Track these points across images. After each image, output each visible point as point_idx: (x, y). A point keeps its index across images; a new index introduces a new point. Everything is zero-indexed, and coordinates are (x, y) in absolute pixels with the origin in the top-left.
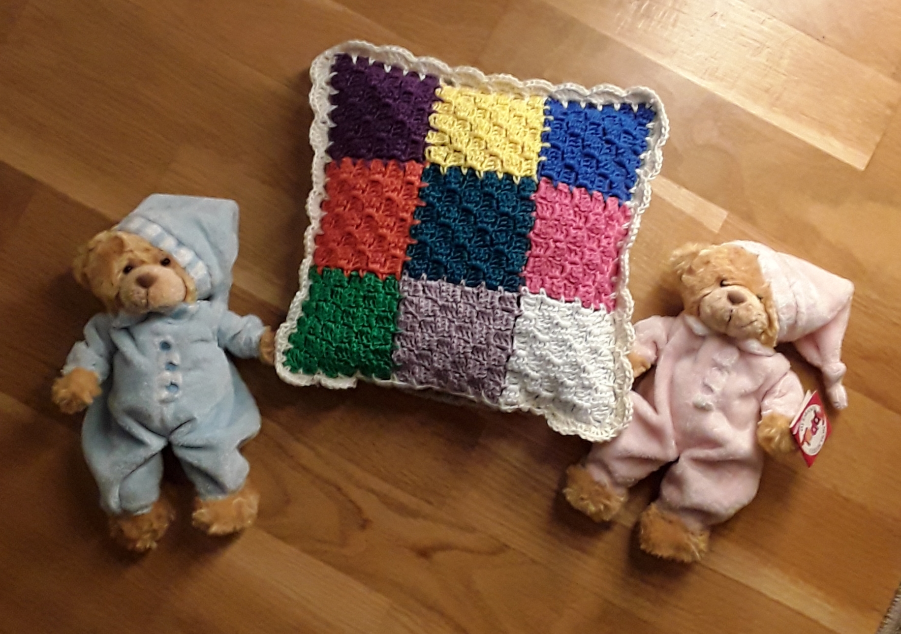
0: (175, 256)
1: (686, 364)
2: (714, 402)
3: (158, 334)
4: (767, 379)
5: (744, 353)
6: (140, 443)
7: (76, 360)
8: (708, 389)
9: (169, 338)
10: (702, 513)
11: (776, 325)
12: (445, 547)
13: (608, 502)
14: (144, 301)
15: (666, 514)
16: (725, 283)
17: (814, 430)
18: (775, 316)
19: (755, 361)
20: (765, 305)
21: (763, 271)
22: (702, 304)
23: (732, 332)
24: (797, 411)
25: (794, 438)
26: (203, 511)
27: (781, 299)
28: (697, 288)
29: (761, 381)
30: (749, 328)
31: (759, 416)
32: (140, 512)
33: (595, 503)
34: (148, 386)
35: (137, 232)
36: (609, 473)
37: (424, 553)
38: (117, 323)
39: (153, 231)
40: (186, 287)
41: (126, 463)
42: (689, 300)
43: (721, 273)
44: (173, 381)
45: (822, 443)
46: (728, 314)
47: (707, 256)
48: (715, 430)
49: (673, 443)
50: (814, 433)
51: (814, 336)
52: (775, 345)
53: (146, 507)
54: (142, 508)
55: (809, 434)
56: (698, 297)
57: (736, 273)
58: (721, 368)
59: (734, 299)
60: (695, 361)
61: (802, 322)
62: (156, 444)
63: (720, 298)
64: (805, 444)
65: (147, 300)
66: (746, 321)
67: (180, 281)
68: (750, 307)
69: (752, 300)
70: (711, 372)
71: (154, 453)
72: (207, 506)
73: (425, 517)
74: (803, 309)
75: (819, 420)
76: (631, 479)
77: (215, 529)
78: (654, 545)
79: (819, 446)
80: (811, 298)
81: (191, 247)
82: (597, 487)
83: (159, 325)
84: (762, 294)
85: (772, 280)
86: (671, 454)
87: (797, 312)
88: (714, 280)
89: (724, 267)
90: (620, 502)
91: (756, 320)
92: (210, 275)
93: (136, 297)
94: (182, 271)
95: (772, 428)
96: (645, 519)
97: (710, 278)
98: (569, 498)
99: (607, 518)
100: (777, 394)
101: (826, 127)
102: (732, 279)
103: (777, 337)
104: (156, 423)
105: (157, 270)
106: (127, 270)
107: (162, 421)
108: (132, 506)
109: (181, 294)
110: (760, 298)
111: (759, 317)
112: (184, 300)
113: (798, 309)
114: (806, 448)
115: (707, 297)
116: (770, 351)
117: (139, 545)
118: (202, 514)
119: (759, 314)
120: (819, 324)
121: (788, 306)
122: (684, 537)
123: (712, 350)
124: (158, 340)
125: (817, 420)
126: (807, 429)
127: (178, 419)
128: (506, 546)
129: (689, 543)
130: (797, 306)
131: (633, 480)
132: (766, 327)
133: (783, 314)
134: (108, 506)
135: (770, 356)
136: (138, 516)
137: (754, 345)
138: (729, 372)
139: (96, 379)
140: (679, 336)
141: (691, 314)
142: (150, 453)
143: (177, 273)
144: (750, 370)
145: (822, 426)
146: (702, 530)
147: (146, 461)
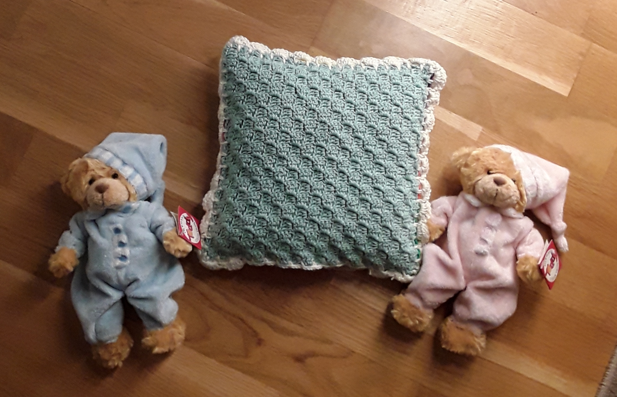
0: (120, 171)
1: (467, 226)
2: (488, 250)
3: (112, 223)
4: (520, 233)
5: (506, 217)
6: (105, 295)
7: (64, 243)
8: (485, 242)
9: (120, 226)
10: (482, 323)
11: (525, 198)
12: (313, 354)
13: (421, 319)
14: (101, 202)
15: (458, 324)
16: (491, 172)
17: (552, 265)
18: (524, 192)
19: (511, 222)
20: (518, 185)
21: (515, 163)
22: (476, 186)
23: (498, 204)
24: (541, 253)
25: (541, 271)
26: (148, 338)
27: (527, 181)
28: (472, 176)
29: (516, 235)
30: (509, 200)
31: (516, 258)
32: (109, 342)
33: (412, 320)
34: (108, 258)
35: (97, 158)
36: (421, 299)
37: (299, 359)
38: (87, 217)
39: (107, 156)
40: (129, 192)
41: (97, 309)
42: (466, 183)
43: (488, 166)
44: (123, 254)
45: (556, 274)
46: (495, 192)
47: (477, 155)
48: (490, 268)
49: (463, 278)
50: (552, 268)
51: (546, 206)
52: (524, 211)
53: (113, 338)
54: (110, 339)
55: (550, 268)
56: (474, 182)
57: (498, 166)
58: (491, 227)
59: (498, 182)
60: (474, 223)
61: (541, 196)
62: (116, 295)
63: (489, 182)
64: (548, 274)
65: (103, 201)
66: (507, 196)
67: (124, 188)
68: (509, 187)
69: (510, 182)
70: (484, 231)
71: (115, 302)
72: (151, 335)
73: (298, 335)
74: (541, 188)
75: (554, 259)
76: (435, 303)
77: (157, 350)
78: (451, 345)
79: (555, 275)
80: (545, 180)
81: (132, 166)
82: (413, 309)
83: (113, 217)
84: (516, 179)
85: (521, 169)
86: (462, 285)
87: (538, 189)
88: (483, 170)
89: (490, 162)
90: (429, 318)
91: (513, 195)
92: (146, 183)
93: (96, 200)
94: (126, 181)
95: (527, 265)
96: (444, 328)
97: (480, 169)
98: (395, 316)
99: (420, 329)
100: (527, 243)
101: (542, 69)
102: (496, 169)
103: (525, 206)
104: (115, 282)
105: (109, 181)
106: (91, 182)
107: (119, 280)
108: (105, 338)
109: (125, 197)
110: (514, 181)
111: (515, 193)
112: (129, 200)
113: (538, 188)
114: (548, 277)
115: (480, 182)
116: (521, 215)
117: (110, 364)
118: (148, 340)
119: (515, 192)
120: (550, 196)
121: (532, 186)
122: (470, 339)
123: (484, 216)
124: (112, 227)
125: (553, 259)
126: (548, 265)
127: (128, 279)
128: (353, 352)
129: (474, 342)
130: (537, 185)
131: (437, 304)
132: (519, 199)
133: (529, 191)
134: (89, 339)
135: (520, 218)
136: (108, 344)
137: (512, 212)
138: (496, 230)
139: (75, 255)
140: (461, 208)
141: (469, 193)
142: (112, 302)
143: (122, 183)
144: (510, 228)
145: (556, 263)
146: (482, 334)
147: (111, 307)
